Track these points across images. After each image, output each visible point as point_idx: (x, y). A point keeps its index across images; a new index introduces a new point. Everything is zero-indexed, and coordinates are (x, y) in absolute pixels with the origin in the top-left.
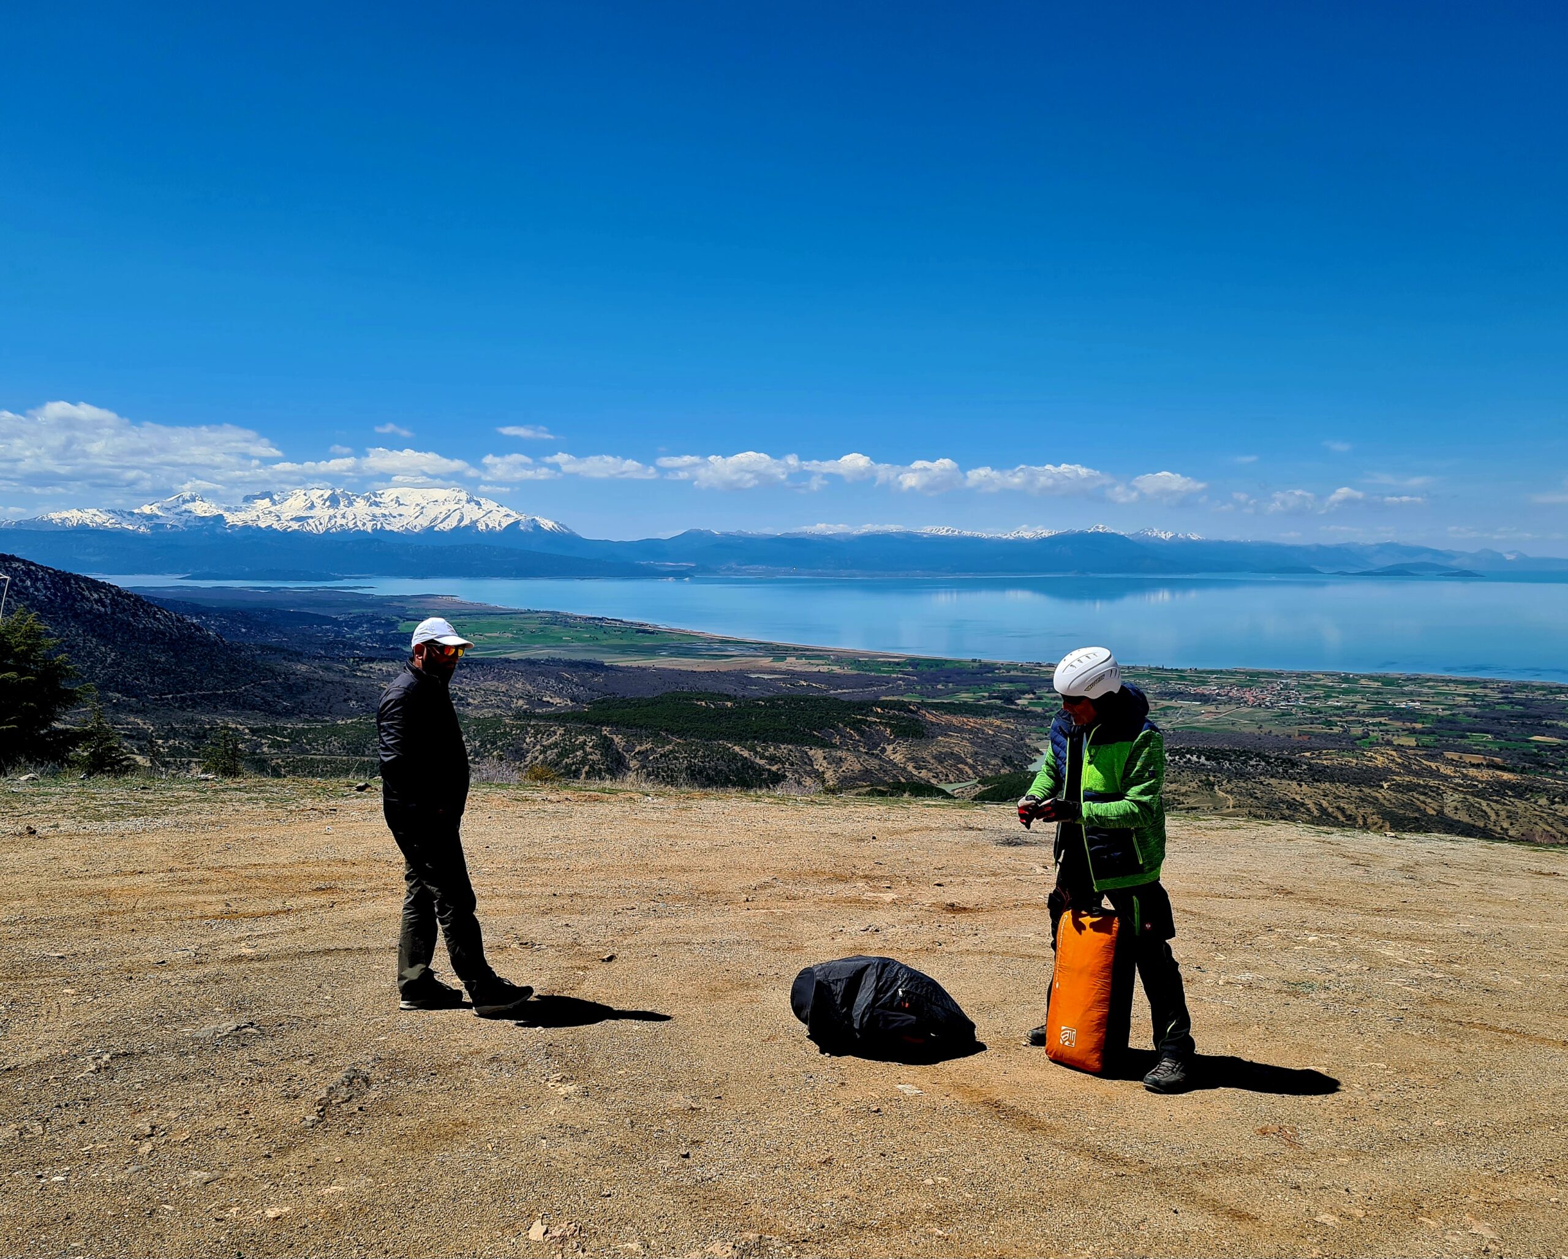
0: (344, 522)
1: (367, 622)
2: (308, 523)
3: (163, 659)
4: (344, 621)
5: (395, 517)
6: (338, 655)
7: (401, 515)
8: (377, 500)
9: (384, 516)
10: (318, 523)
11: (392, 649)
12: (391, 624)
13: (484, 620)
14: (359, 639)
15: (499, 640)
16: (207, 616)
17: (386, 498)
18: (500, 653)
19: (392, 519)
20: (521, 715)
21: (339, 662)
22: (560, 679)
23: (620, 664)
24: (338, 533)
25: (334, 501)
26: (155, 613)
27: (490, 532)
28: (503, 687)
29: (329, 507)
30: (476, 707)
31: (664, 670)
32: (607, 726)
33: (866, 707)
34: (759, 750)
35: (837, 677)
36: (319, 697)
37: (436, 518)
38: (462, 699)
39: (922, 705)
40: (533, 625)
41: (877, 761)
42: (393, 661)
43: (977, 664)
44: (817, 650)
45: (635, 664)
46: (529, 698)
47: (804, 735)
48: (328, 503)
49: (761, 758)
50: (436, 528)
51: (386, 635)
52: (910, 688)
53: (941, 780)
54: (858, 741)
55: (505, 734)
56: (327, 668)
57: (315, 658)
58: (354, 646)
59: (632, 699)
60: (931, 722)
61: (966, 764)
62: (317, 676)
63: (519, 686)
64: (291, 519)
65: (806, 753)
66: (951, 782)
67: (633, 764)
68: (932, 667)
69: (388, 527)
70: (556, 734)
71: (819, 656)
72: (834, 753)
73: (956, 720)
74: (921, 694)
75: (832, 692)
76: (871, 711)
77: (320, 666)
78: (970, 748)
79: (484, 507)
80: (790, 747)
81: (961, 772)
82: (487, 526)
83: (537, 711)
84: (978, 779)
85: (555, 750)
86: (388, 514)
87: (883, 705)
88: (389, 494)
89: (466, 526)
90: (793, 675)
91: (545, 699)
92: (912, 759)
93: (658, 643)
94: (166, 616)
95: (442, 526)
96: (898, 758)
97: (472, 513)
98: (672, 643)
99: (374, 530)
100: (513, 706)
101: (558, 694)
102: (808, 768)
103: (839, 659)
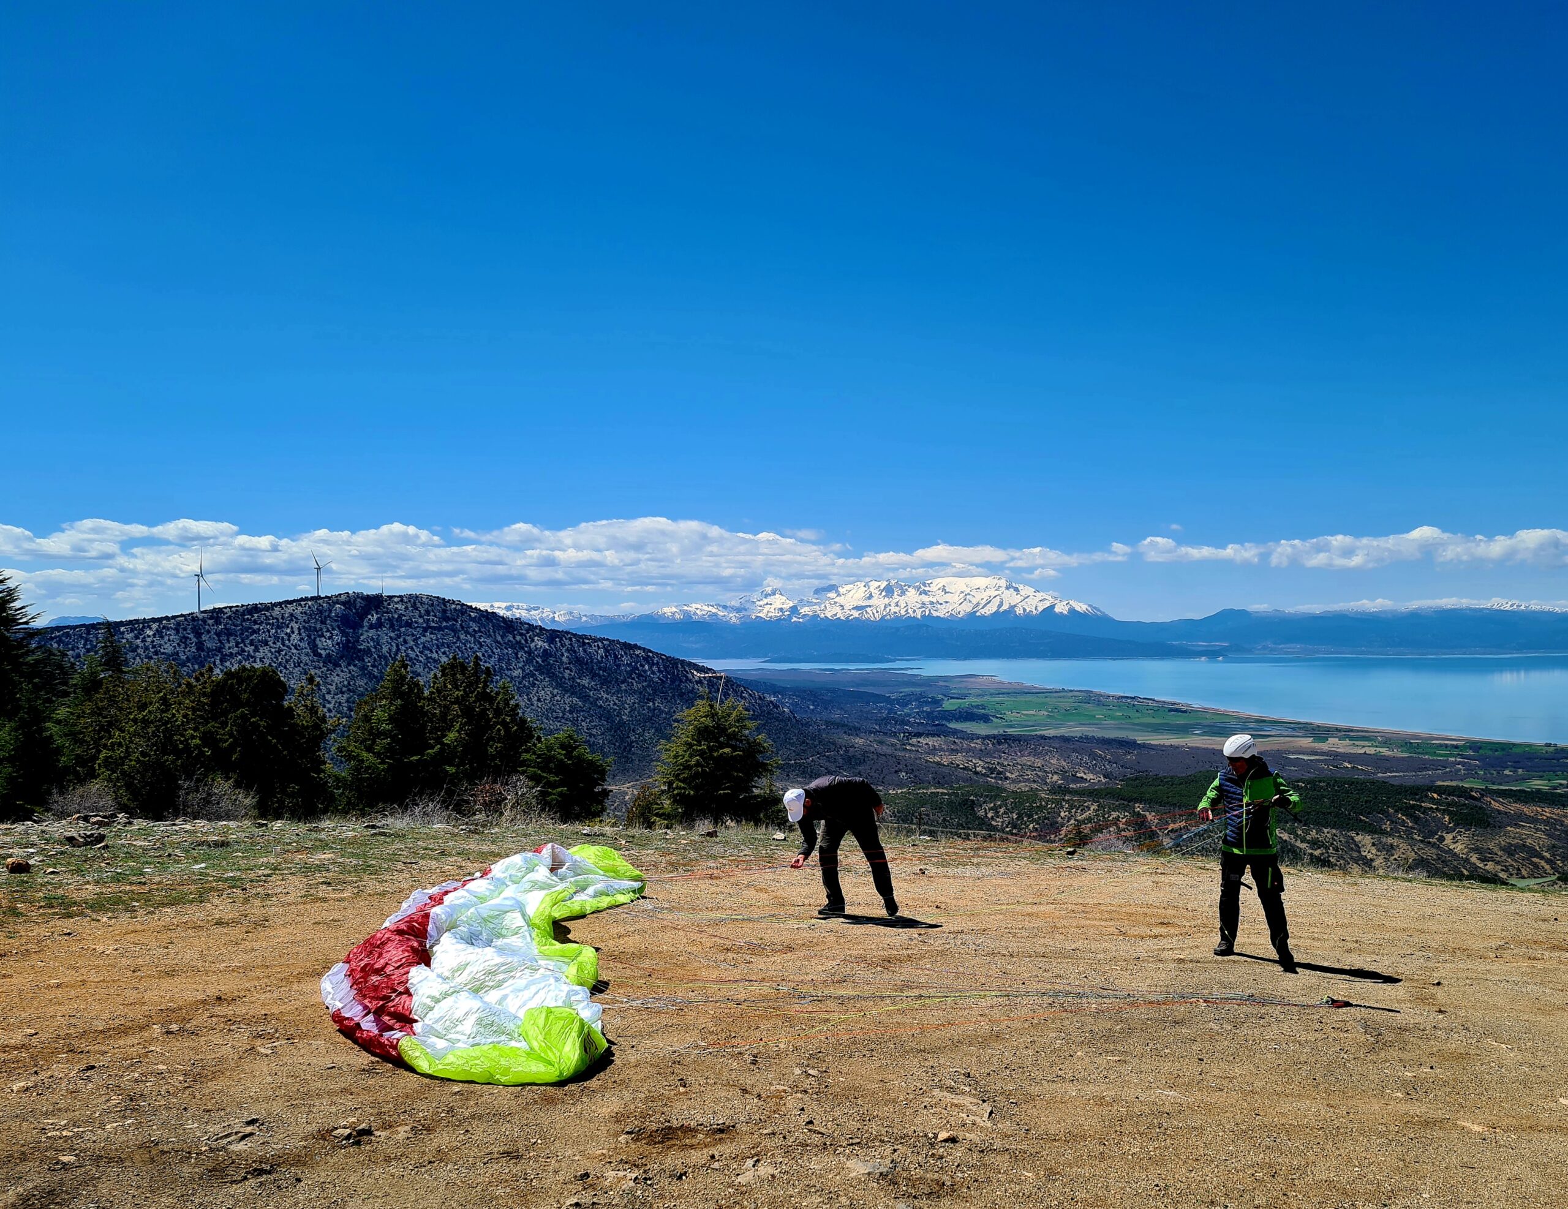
0: (897, 609)
1: (915, 700)
2: (867, 612)
4: (896, 699)
5: (941, 604)
6: (890, 730)
7: (947, 602)
8: (926, 589)
9: (932, 603)
10: (875, 611)
11: (937, 725)
12: (936, 702)
13: (1022, 699)
14: (909, 715)
15: (1035, 719)
16: (782, 695)
17: (934, 588)
18: (1036, 730)
19: (939, 606)
20: (1056, 790)
21: (891, 736)
22: (1093, 756)
23: (1153, 742)
24: (892, 620)
25: (889, 591)
26: (742, 692)
27: (1028, 616)
28: (1039, 763)
29: (884, 596)
30: (1014, 781)
31: (1198, 748)
32: (1141, 803)
33: (1419, 791)
34: (1300, 832)
35: (1386, 759)
36: (874, 768)
37: (978, 604)
38: (1000, 773)
39: (1487, 792)
40: (1068, 704)
41: (1434, 851)
42: (939, 736)
43: (1552, 749)
44: (1362, 731)
45: (1167, 743)
46: (1063, 773)
47: (1349, 819)
48: (884, 593)
49: (1302, 842)
50: (978, 614)
51: (932, 712)
52: (1471, 773)
53: (1511, 875)
54: (1412, 828)
55: (1041, 808)
56: (881, 743)
57: (871, 732)
58: (904, 722)
59: (1165, 777)
60: (1498, 810)
61: (1542, 858)
62: (872, 749)
63: (1054, 761)
64: (853, 609)
65: (1352, 838)
66: (1523, 877)
67: (1167, 842)
68: (1497, 751)
69: (935, 614)
70: (1089, 810)
71: (1364, 737)
72: (1384, 840)
73: (1528, 810)
74: (1485, 780)
75: (1380, 775)
76: (1427, 796)
77: (875, 740)
78: (1545, 840)
79: (1022, 593)
80: (1334, 831)
81: (1536, 866)
82: (1024, 610)
83: (1071, 786)
84: (1557, 875)
85: (1089, 825)
86: (935, 601)
87: (1440, 790)
88: (936, 584)
89: (1005, 611)
90: (1337, 756)
91: (1078, 775)
92: (1476, 850)
93: (1192, 722)
94: (750, 695)
95: (983, 612)
96: (1459, 848)
97: (1010, 599)
98: (1205, 722)
99: (923, 616)
100: (1048, 781)
101: (1091, 769)
102: (1355, 854)
103: (1388, 740)
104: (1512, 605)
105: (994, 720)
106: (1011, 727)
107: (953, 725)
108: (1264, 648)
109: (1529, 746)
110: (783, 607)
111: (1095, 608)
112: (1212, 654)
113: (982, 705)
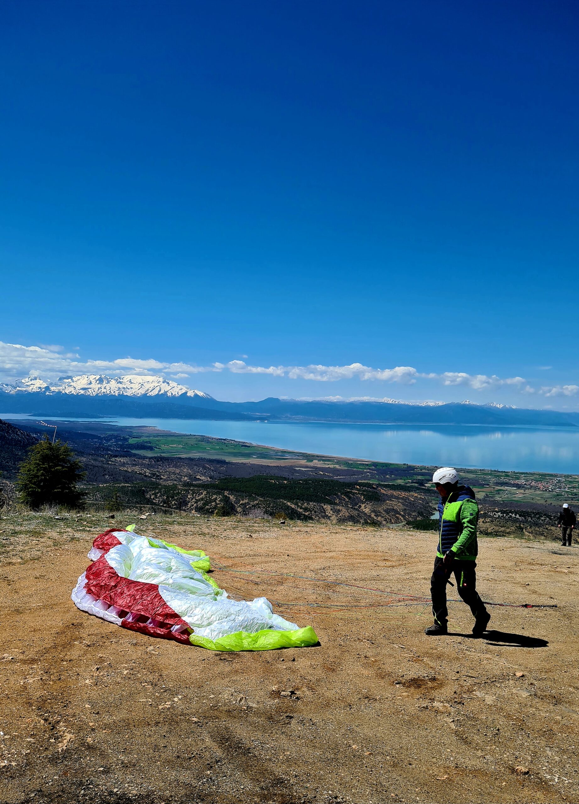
0: (105, 391)
1: (114, 438)
2: (88, 391)
3: (20, 454)
4: (104, 437)
5: (129, 389)
6: (100, 454)
7: (132, 388)
8: (121, 381)
9: (124, 388)
10: (93, 391)
11: (126, 451)
12: (126, 440)
13: (170, 439)
14: (111, 446)
15: (176, 449)
16: (40, 434)
17: (125, 380)
18: (176, 455)
19: (127, 390)
20: (186, 484)
21: (101, 457)
22: (204, 468)
23: (233, 461)
24: (102, 396)
25: (101, 381)
26: (17, 432)
27: (174, 397)
28: (178, 471)
29: (98, 383)
30: (165, 480)
31: (254, 464)
32: (227, 491)
33: (351, 485)
34: (299, 504)
35: (338, 470)
36: (91, 473)
37: (148, 390)
38: (158, 476)
39: (379, 485)
40: (192, 442)
41: (357, 512)
42: (126, 457)
43: (406, 466)
44: (328, 457)
45: (240, 462)
46: (190, 476)
47: (321, 498)
48: (98, 382)
49: (300, 509)
50: (148, 395)
51: (123, 445)
52: (373, 477)
53: (388, 522)
54: (348, 502)
55: (178, 493)
56: (95, 460)
57: (90, 454)
58: (108, 450)
59: (239, 478)
60: (383, 493)
61: (400, 514)
62: (90, 463)
63: (185, 470)
64: (80, 389)
65: (322, 507)
66: (392, 523)
67: (239, 509)
68: (384, 467)
69: (125, 394)
70: (202, 494)
71: (329, 460)
72: (336, 507)
73: (395, 493)
74: (378, 480)
75: (335, 477)
76: (354, 487)
77: (92, 459)
78: (402, 507)
79: (171, 385)
80: (315, 503)
81: (398, 518)
82: (172, 394)
83: (193, 482)
84: (406, 522)
85: (202, 502)
86: (125, 387)
87: (360, 485)
88: (126, 378)
89: (162, 394)
90: (316, 469)
91: (197, 477)
92: (374, 511)
93: (252, 452)
94: (22, 433)
95: (150, 394)
96: (367, 511)
97: (165, 388)
98: (258, 452)
99: (119, 395)
100: (182, 480)
101: (204, 475)
102: (323, 514)
103: (339, 461)
104: (392, 401)
105: (156, 449)
106: (164, 453)
107: (133, 452)
108: (286, 417)
109: (397, 465)
110: (41, 386)
111: (207, 394)
112: (262, 419)
113: (149, 442)
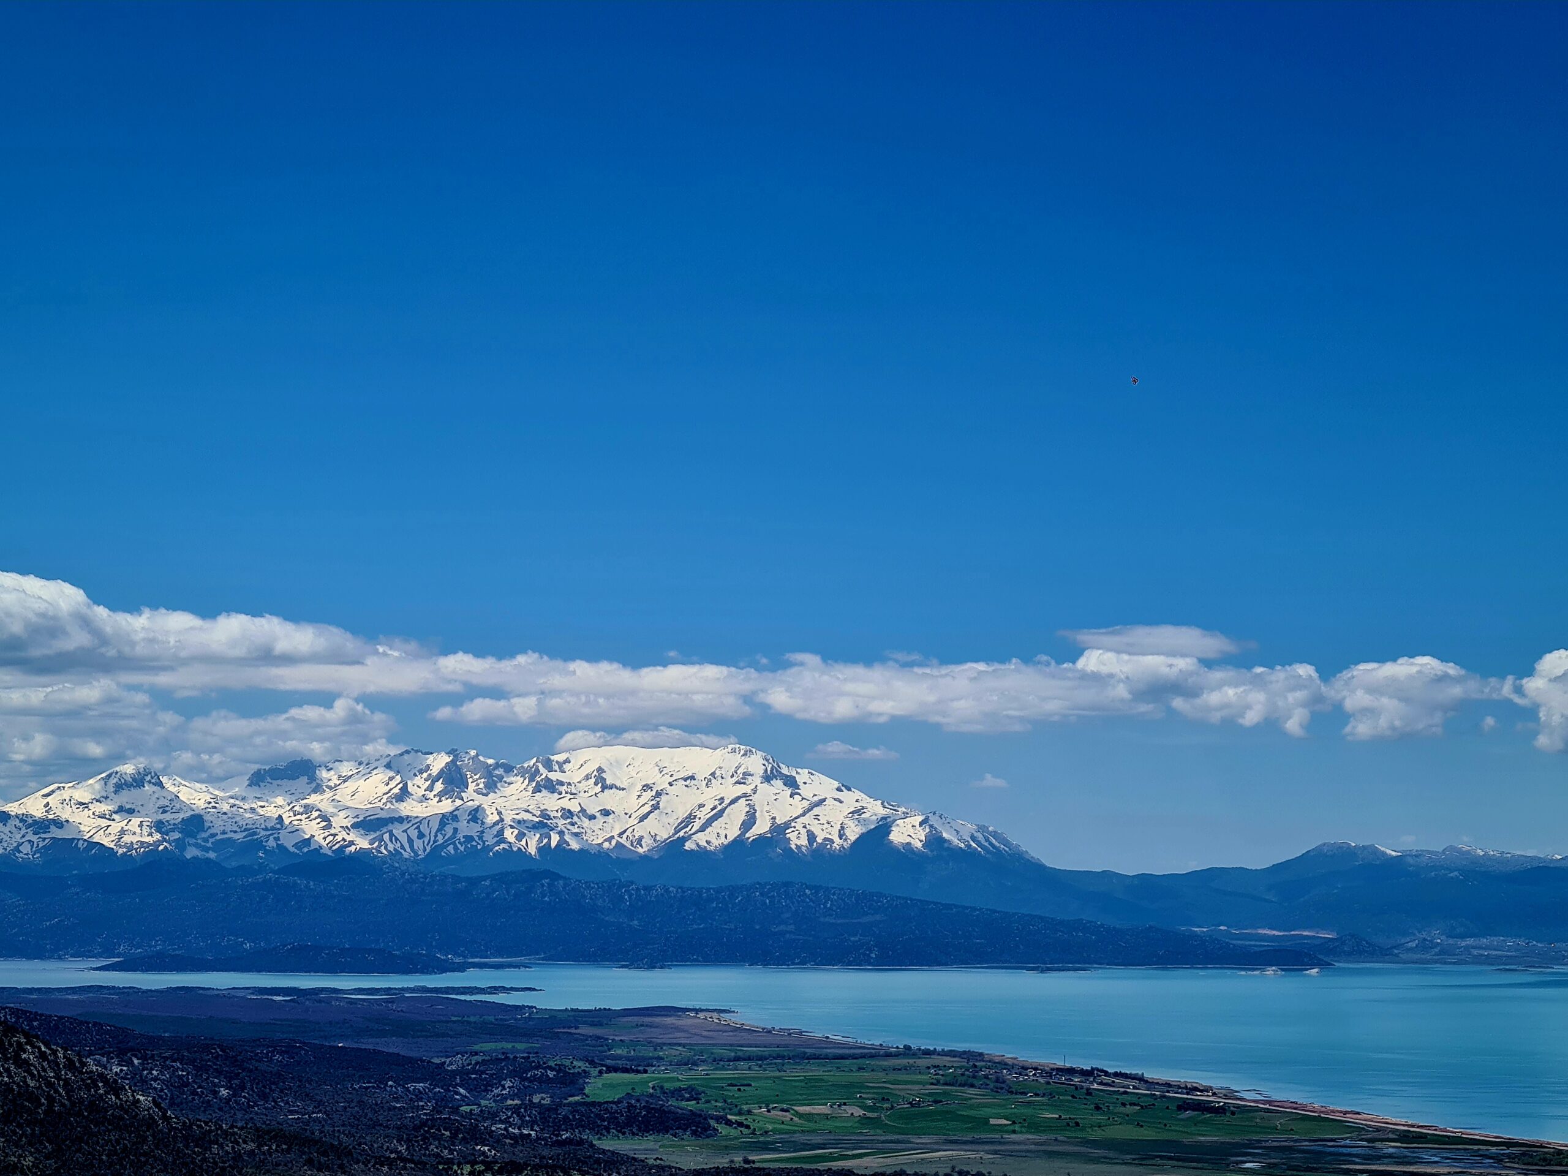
0: (474, 830)
1: (512, 1074)
2: (391, 835)
3: (28, 1161)
4: (462, 1072)
5: (592, 817)
6: (437, 1155)
7: (606, 813)
8: (554, 776)
9: (568, 814)
10: (414, 834)
11: (568, 1142)
12: (571, 1081)
13: (795, 1073)
14: (493, 1116)
15: (831, 1124)
16: (144, 1058)
17: (573, 774)
18: (830, 1158)
19: (586, 823)
24: (458, 858)
27: (820, 853)
29: (440, 795)
37: (690, 819)
40: (917, 1087)
42: (568, 1173)
48: (439, 786)
50: (689, 845)
51: (553, 1108)
58: (475, 1135)
64: (355, 826)
69: (575, 843)
79: (804, 791)
82: (811, 836)
86: (576, 809)
88: (581, 765)
89: (761, 838)
93: (1237, 1139)
95: (701, 839)
97: (776, 806)
98: (1271, 1140)
99: (543, 850)
105: (723, 1129)
106: (765, 1147)
107: (609, 1144)
110: (167, 817)
111: (995, 835)
112: (1292, 959)
113: (690, 1089)
